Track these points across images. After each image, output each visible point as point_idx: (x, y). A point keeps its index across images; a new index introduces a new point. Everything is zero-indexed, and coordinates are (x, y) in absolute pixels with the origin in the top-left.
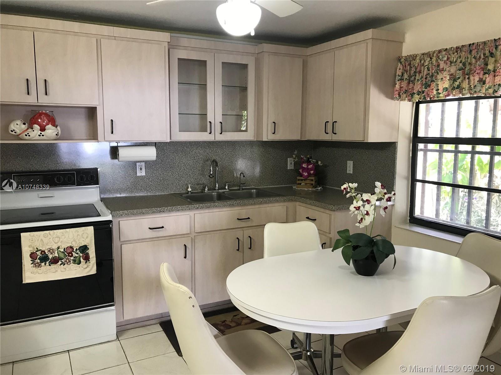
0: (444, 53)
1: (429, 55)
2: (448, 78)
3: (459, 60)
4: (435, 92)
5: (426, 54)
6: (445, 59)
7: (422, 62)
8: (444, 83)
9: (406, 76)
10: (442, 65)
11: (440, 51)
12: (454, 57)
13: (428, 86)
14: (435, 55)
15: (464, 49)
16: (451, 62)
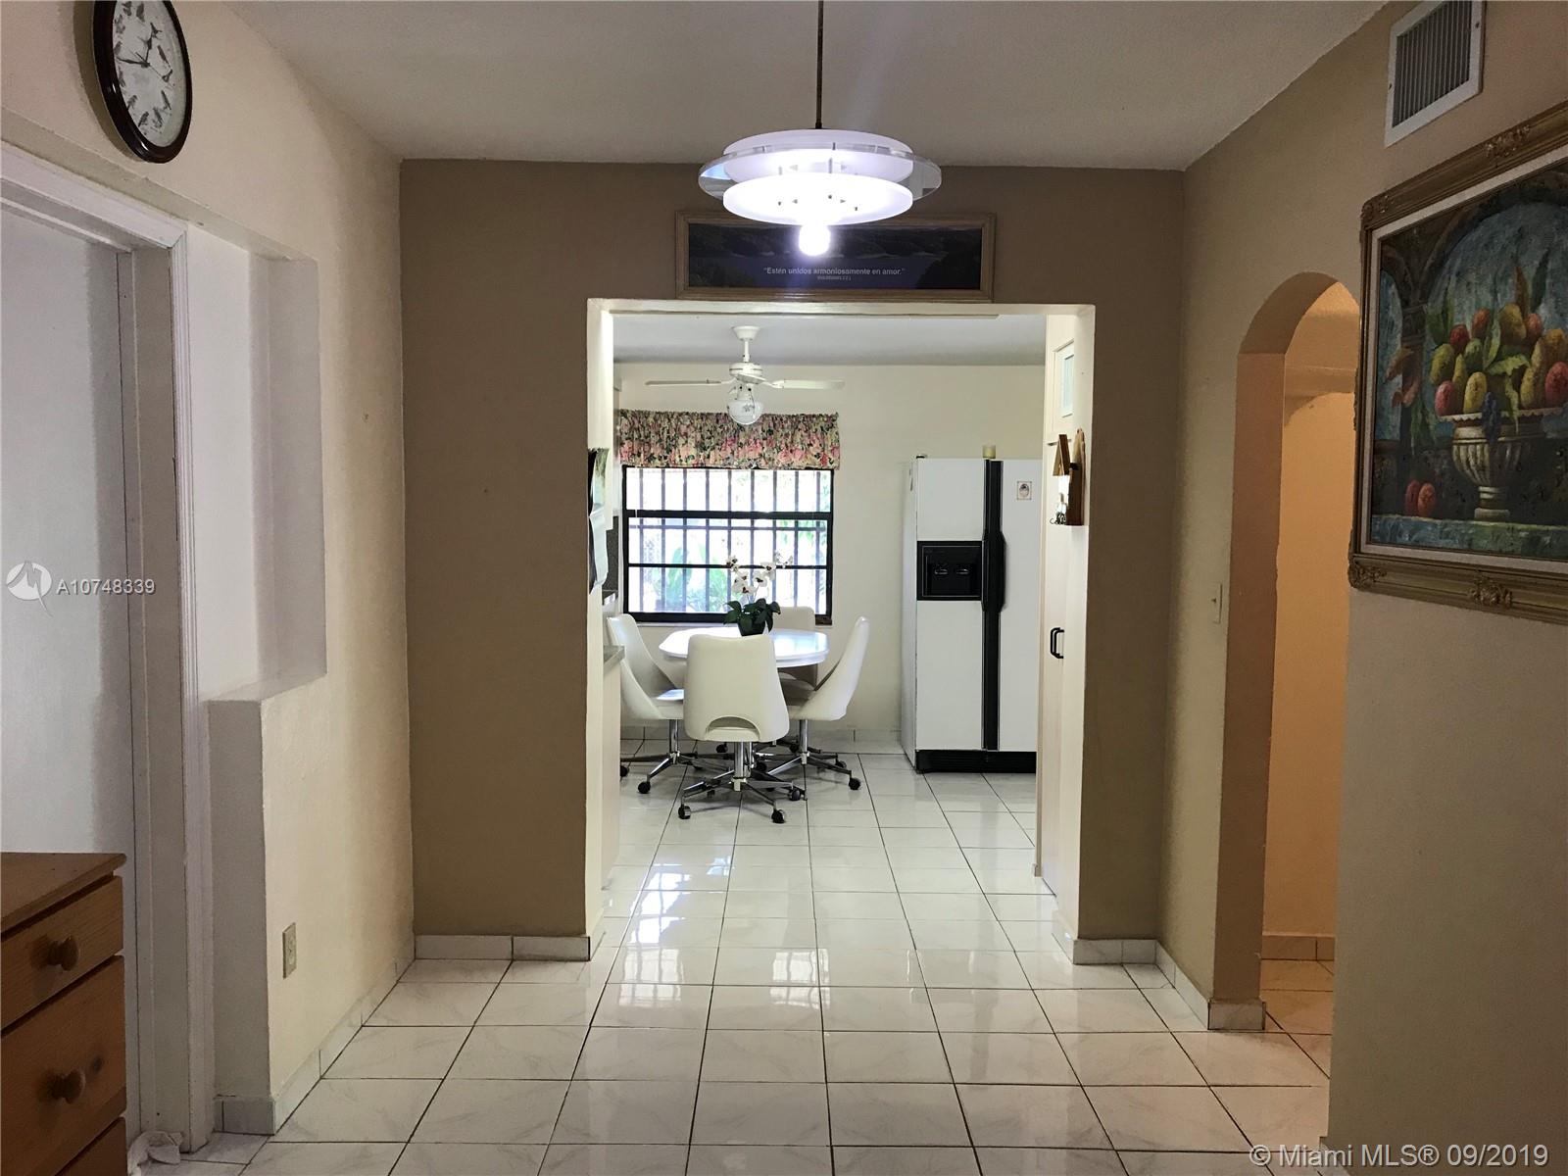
0: (686, 416)
1: (668, 416)
2: (693, 445)
3: (706, 428)
4: (678, 459)
5: (662, 414)
6: (688, 423)
7: (659, 422)
8: (687, 450)
9: (636, 436)
10: (683, 429)
11: (680, 414)
12: (697, 423)
13: (669, 451)
14: (675, 417)
15: (711, 417)
16: (696, 428)
